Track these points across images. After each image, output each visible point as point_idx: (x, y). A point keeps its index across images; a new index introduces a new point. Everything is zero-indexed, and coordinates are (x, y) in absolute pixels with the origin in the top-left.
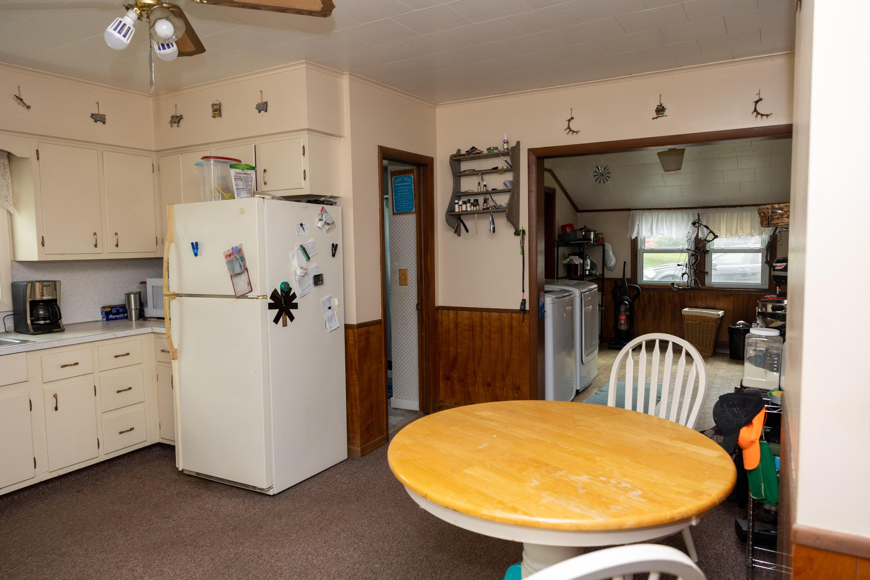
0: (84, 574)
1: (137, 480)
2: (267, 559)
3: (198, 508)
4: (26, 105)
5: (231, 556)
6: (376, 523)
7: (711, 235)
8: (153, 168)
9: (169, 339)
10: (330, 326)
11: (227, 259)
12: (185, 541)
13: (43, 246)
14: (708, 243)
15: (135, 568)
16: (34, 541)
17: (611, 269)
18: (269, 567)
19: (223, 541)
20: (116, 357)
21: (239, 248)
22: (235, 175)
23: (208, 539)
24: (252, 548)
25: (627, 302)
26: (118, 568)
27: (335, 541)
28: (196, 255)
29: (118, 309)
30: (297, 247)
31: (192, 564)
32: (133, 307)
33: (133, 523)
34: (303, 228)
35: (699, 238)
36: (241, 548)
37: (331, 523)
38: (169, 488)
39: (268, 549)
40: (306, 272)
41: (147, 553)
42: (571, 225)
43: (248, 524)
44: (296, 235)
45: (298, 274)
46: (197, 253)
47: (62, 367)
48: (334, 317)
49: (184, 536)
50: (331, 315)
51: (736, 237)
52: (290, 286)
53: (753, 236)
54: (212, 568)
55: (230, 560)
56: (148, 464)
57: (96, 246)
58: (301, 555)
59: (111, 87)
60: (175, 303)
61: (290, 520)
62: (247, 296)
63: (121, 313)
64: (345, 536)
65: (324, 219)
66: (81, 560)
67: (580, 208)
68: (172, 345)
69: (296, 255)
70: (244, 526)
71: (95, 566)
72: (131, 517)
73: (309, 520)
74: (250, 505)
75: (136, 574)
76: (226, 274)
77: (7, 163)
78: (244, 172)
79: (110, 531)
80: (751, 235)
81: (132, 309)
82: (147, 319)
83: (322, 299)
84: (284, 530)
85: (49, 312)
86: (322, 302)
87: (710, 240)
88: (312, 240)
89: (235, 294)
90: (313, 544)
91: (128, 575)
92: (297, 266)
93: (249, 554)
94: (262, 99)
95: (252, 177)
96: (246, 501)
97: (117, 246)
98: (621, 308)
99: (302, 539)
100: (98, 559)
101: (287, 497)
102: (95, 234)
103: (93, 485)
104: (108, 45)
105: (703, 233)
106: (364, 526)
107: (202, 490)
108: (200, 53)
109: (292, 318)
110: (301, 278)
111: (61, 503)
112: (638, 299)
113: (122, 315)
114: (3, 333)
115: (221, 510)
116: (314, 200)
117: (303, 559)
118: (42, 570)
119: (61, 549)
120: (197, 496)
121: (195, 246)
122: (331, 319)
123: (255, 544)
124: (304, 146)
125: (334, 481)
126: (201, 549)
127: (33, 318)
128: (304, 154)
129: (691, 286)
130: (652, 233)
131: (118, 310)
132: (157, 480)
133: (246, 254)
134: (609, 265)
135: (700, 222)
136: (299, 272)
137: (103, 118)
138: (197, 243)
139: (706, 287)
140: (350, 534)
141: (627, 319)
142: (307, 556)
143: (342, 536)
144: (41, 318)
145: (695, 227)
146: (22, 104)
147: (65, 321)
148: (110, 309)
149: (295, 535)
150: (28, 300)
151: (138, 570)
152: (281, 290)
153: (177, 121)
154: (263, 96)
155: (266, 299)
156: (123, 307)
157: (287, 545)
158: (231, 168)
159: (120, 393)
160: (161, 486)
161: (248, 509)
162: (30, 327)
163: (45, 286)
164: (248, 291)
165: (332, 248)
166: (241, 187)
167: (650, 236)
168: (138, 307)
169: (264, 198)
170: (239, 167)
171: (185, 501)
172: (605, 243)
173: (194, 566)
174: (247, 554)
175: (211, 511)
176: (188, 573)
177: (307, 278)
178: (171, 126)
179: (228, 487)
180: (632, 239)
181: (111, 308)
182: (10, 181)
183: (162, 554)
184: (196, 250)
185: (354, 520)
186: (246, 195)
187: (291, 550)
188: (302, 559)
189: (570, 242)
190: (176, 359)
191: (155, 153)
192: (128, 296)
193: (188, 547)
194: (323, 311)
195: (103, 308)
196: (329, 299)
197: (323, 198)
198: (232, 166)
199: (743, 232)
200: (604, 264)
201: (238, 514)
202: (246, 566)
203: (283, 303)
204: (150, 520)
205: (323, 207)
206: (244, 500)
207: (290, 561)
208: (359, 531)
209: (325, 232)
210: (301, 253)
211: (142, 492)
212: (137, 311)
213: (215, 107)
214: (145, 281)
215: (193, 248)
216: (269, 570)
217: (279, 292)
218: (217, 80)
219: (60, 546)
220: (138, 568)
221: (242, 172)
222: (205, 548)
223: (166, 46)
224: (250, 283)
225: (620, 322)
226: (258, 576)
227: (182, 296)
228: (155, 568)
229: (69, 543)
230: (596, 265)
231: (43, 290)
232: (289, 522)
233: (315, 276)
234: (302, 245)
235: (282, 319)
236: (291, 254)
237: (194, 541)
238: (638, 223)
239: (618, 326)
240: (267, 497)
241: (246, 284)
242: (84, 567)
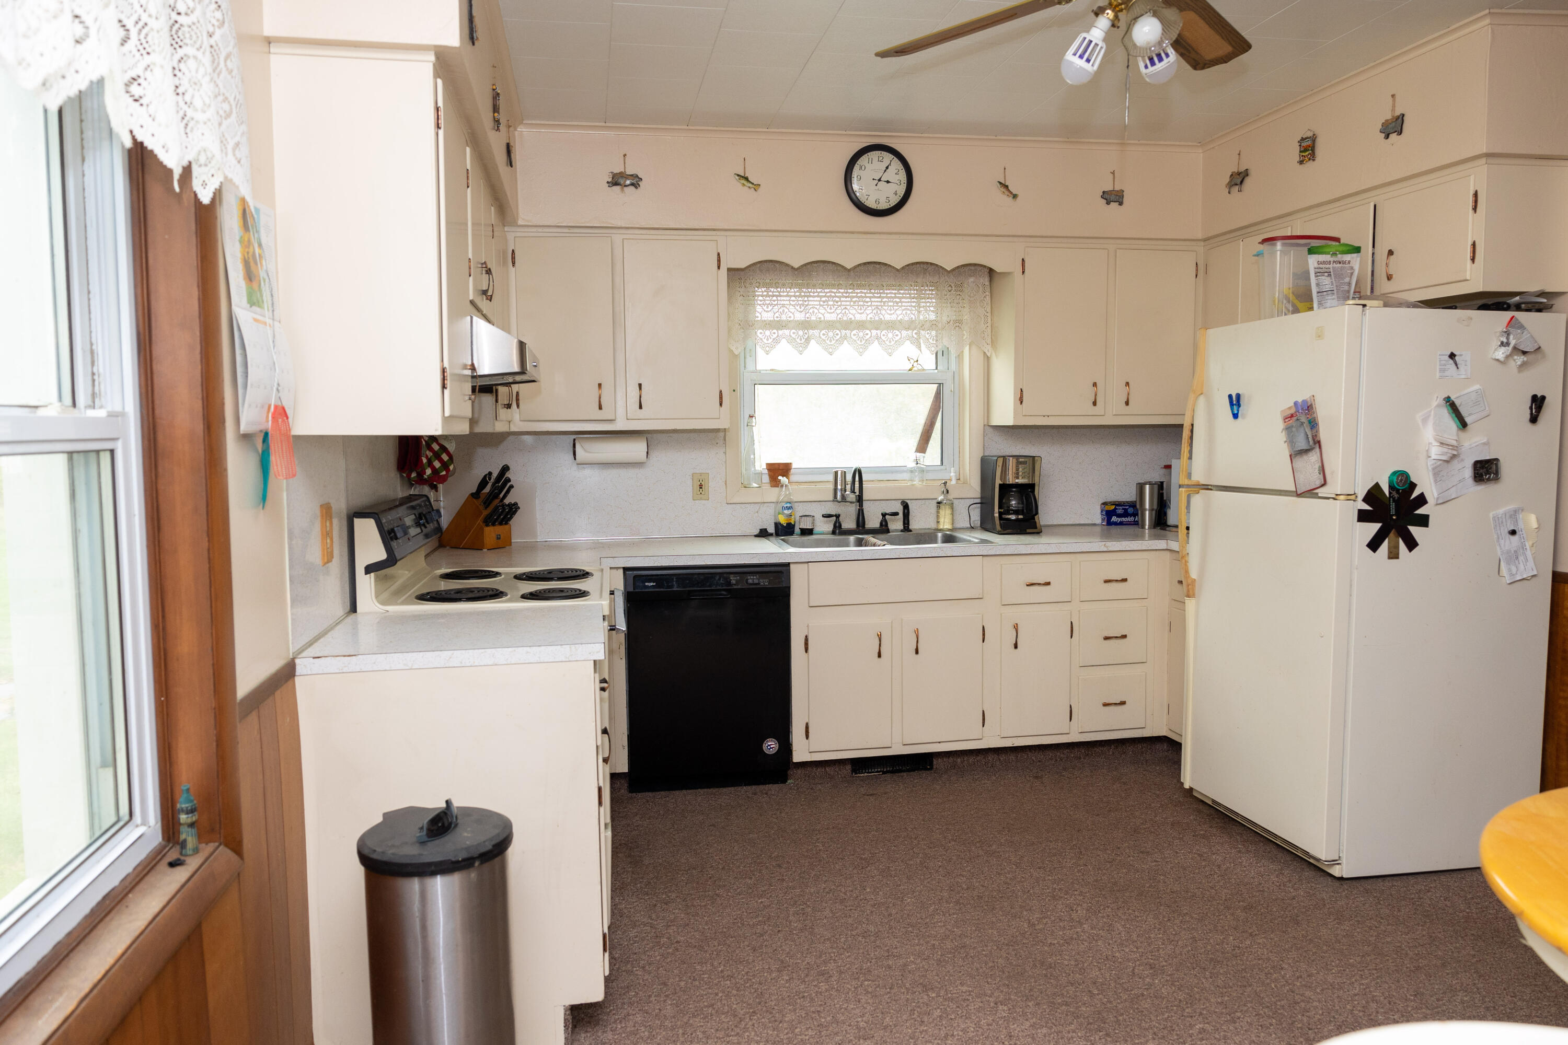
0: (1008, 888)
1: (1119, 785)
2: (1288, 976)
3: (1199, 855)
4: (1011, 193)
5: (1226, 946)
6: (1552, 1004)
8: (1197, 270)
9: (1184, 561)
10: (1510, 570)
11: (1286, 424)
12: (1161, 897)
13: (1021, 403)
15: (1075, 906)
16: (963, 824)
18: (1288, 991)
19: (1222, 919)
20: (1106, 581)
21: (1309, 404)
22: (1316, 265)
23: (1198, 908)
24: (1267, 949)
26: (1054, 897)
27: (1438, 1000)
28: (1235, 416)
29: (1127, 507)
30: (1437, 400)
31: (1159, 934)
32: (1147, 506)
33: (1094, 844)
34: (1456, 364)
36: (1248, 942)
37: (1443, 965)
38: (1163, 811)
39: (1297, 961)
40: (1455, 453)
41: (1100, 893)
43: (1274, 909)
44: (1438, 376)
45: (1434, 457)
46: (1237, 414)
47: (1027, 585)
48: (1524, 554)
49: (1162, 889)
50: (1515, 549)
52: (1413, 480)
54: (1188, 952)
55: (1222, 953)
56: (1144, 766)
57: (1095, 404)
58: (1356, 995)
59: (1136, 142)
60: (1198, 500)
61: (1358, 930)
62: (1317, 493)
63: (1131, 515)
64: (1465, 999)
65: (1513, 342)
66: (1010, 868)
68: (1187, 572)
69: (1432, 417)
70: (1267, 909)
71: (1025, 884)
72: (1094, 834)
73: (1399, 945)
74: (1290, 881)
75: (1074, 915)
76: (1284, 451)
77: (987, 283)
78: (1336, 259)
79: (1060, 844)
81: (1145, 510)
82: (1167, 529)
83: (1494, 512)
84: (1340, 943)
85: (1023, 503)
86: (1494, 517)
88: (1477, 387)
89: (1295, 490)
90: (1389, 988)
91: (1064, 912)
92: (1432, 440)
93: (1258, 955)
94: (1393, 110)
95: (1352, 268)
96: (1286, 872)
97: (1127, 403)
99: (1369, 970)
100: (1031, 876)
101: (1367, 891)
102: (1095, 385)
103: (1058, 774)
104: (1066, 82)
106: (1520, 999)
107: (1215, 830)
108: (1242, 54)
109: (1412, 544)
110: (1440, 465)
111: (1009, 786)
113: (1131, 519)
114: (967, 528)
115: (1235, 872)
116: (1493, 304)
117: (1358, 1003)
118: (961, 863)
119: (991, 846)
120: (1204, 836)
121: (1235, 402)
122: (1513, 557)
123: (1275, 945)
124: (1476, 192)
125: (1484, 895)
126: (1181, 918)
127: (1002, 510)
128: (1475, 209)
131: (1126, 510)
132: (1149, 794)
133: (1322, 414)
136: (1436, 452)
137: (1120, 196)
138: (1238, 396)
140: (1479, 1000)
142: (1367, 1002)
143: (1459, 997)
144: (1012, 510)
146: (1007, 193)
147: (1044, 518)
148: (1113, 507)
149: (1358, 959)
150: (998, 482)
151: (1079, 912)
152: (1390, 486)
153: (1238, 181)
154: (1396, 105)
155: (1354, 501)
156: (1133, 505)
157: (1336, 969)
158: (1309, 254)
159: (1108, 641)
160: (1153, 805)
161: (1284, 885)
162: (997, 522)
163: (1021, 463)
164: (1318, 483)
165: (1532, 405)
166: (1327, 288)
168: (1155, 507)
169: (1364, 306)
170: (1327, 250)
171: (1182, 838)
173: (1160, 938)
174: (1256, 955)
175: (1219, 867)
176: (1149, 945)
177: (1456, 464)
178: (1229, 193)
179: (1262, 839)
181: (1116, 505)
182: (989, 310)
183: (1120, 903)
184: (1235, 408)
185: (1499, 980)
186: (1335, 302)
187: (1339, 980)
188: (1356, 1002)
190: (1193, 596)
191: (1202, 243)
192: (1141, 487)
193: (1162, 908)
194: (1496, 536)
195: (1105, 504)
196: (1514, 514)
197: (1517, 298)
198: (1311, 251)
201: (1263, 887)
202: (1246, 972)
203: (1393, 512)
204: (1119, 848)
205: (1513, 317)
206: (1282, 869)
207: (1331, 997)
208: (1501, 1003)
209: (1515, 370)
210: (1445, 413)
211: (1120, 805)
212: (1154, 512)
213: (1304, 144)
214: (1169, 464)
215: (1232, 404)
216: (1285, 995)
217: (1386, 489)
218: (1311, 93)
219: (991, 841)
220: (1079, 908)
221: (1332, 259)
222: (1188, 918)
223: (1156, 59)
224: (1322, 470)
226: (1262, 996)
227: (1211, 489)
228: (1103, 917)
229: (1003, 841)
231: (1017, 470)
232: (1356, 934)
233: (1477, 464)
234: (1449, 397)
235: (1389, 543)
236: (1419, 417)
237: (1176, 902)
240: (1328, 877)
241: (1317, 471)
242: (1011, 879)
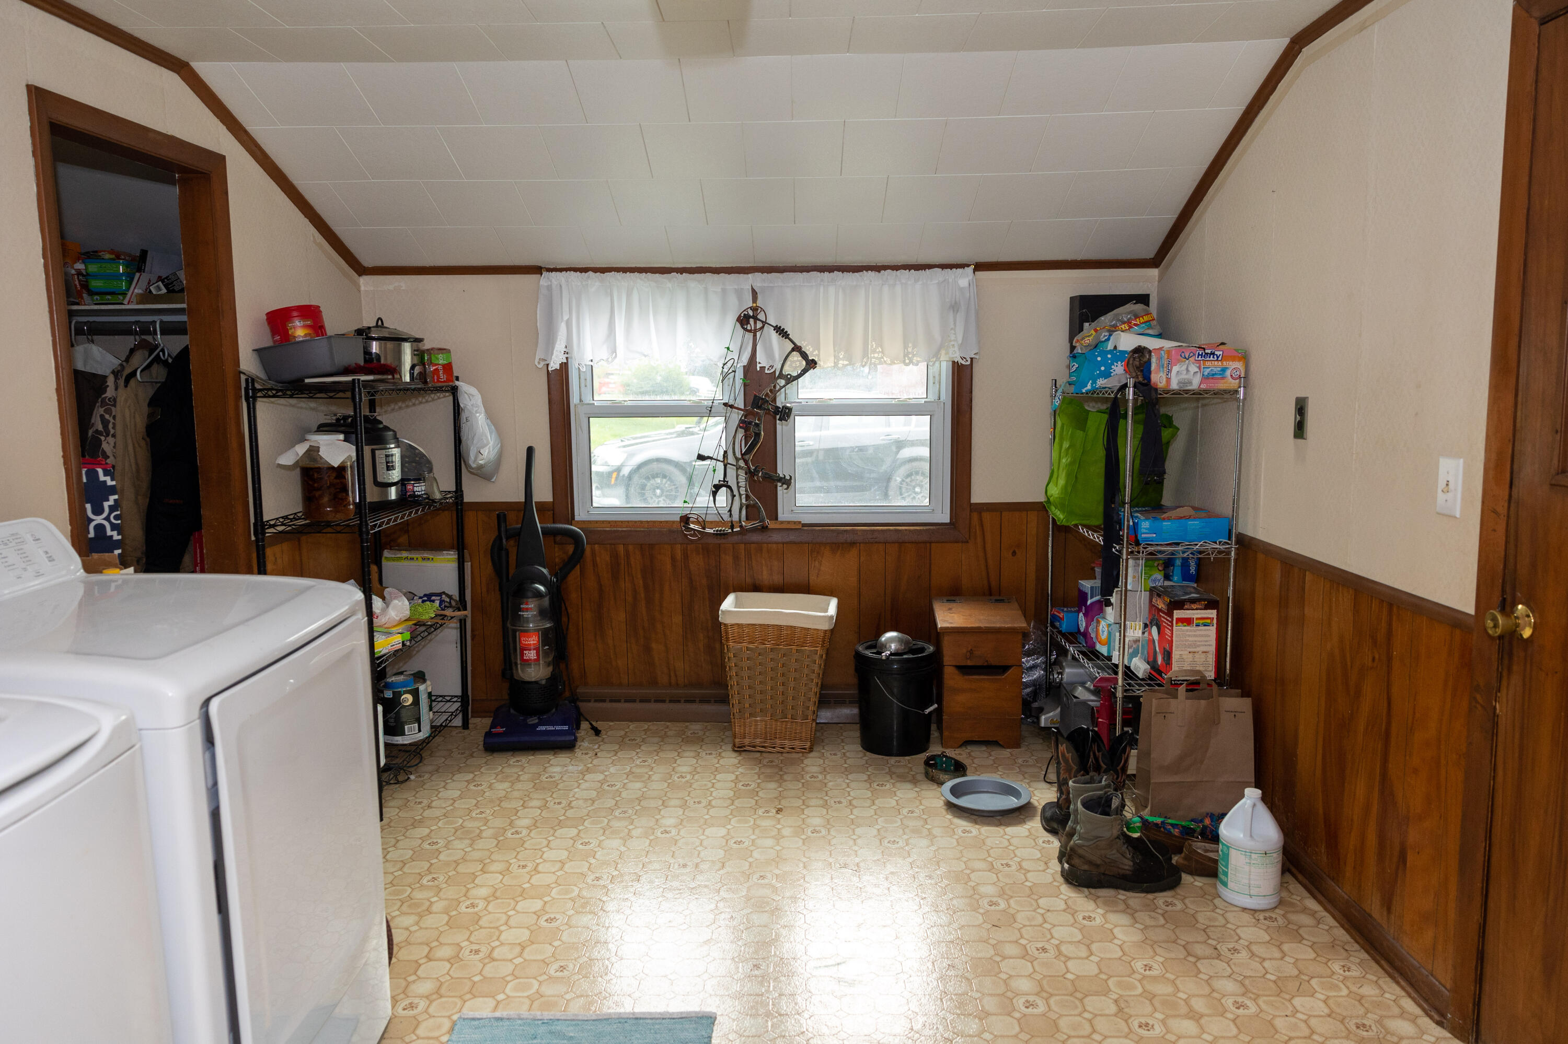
7: (796, 356)
14: (787, 384)
17: (485, 474)
25: (542, 588)
35: (758, 369)
42: (311, 313)
51: (863, 366)
53: (911, 362)
67: (368, 261)
80: (907, 359)
87: (795, 374)
98: (520, 610)
105: (769, 354)
112: (578, 566)
129: (741, 526)
130: (614, 351)
134: (476, 458)
135: (761, 316)
139: (782, 522)
141: (544, 646)
145: (746, 330)
167: (607, 360)
172: (457, 383)
180: (550, 369)
189: (307, 381)
199: (882, 352)
200: (459, 457)
225: (522, 655)
230: (429, 462)
238: (566, 318)
239: (517, 669)
